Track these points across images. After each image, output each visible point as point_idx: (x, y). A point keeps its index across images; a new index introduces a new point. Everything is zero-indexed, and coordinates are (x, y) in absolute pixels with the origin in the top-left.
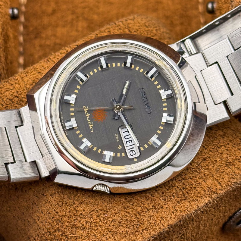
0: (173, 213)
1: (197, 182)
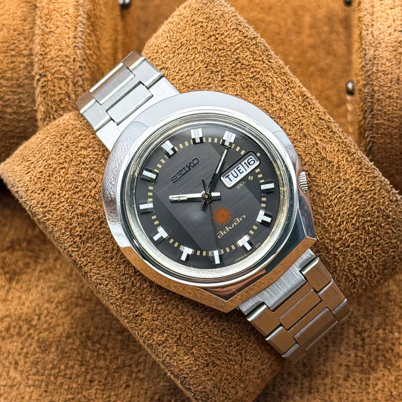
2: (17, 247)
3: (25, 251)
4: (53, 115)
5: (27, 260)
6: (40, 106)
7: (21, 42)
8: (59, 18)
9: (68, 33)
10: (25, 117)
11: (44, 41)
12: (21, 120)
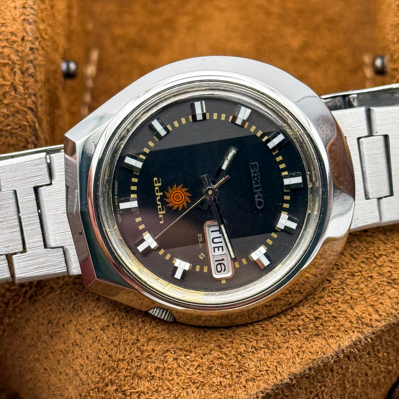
0: (298, 356)
1: (340, 309)
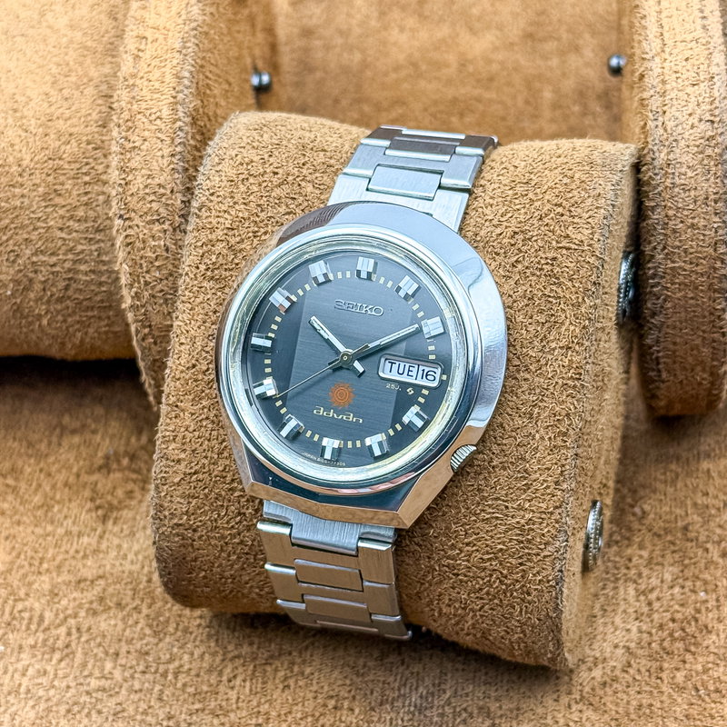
2: (115, 466)
3: (127, 473)
4: (144, 277)
5: (130, 486)
6: (124, 266)
7: (99, 161)
8: (147, 125)
9: (161, 149)
10: (109, 278)
11: (125, 163)
12: (104, 282)
